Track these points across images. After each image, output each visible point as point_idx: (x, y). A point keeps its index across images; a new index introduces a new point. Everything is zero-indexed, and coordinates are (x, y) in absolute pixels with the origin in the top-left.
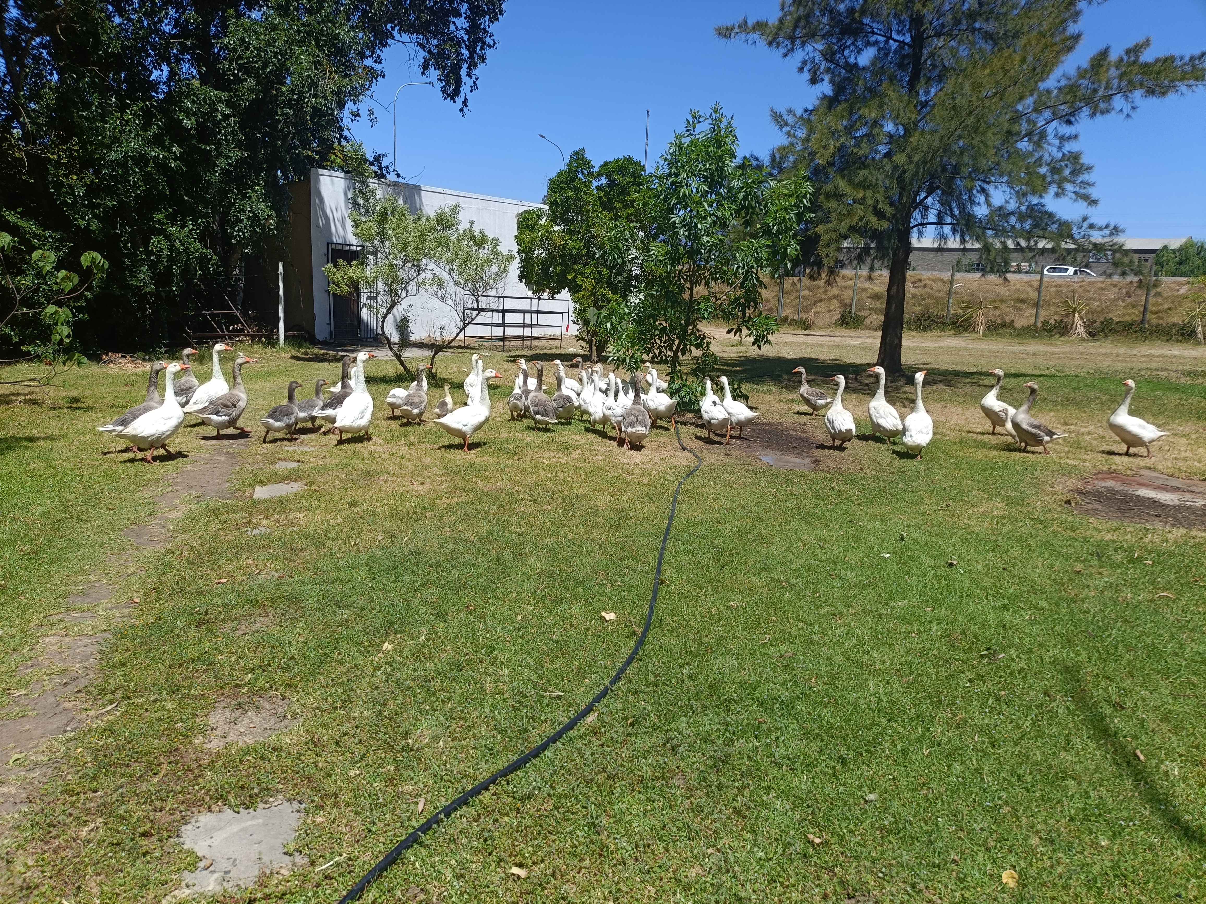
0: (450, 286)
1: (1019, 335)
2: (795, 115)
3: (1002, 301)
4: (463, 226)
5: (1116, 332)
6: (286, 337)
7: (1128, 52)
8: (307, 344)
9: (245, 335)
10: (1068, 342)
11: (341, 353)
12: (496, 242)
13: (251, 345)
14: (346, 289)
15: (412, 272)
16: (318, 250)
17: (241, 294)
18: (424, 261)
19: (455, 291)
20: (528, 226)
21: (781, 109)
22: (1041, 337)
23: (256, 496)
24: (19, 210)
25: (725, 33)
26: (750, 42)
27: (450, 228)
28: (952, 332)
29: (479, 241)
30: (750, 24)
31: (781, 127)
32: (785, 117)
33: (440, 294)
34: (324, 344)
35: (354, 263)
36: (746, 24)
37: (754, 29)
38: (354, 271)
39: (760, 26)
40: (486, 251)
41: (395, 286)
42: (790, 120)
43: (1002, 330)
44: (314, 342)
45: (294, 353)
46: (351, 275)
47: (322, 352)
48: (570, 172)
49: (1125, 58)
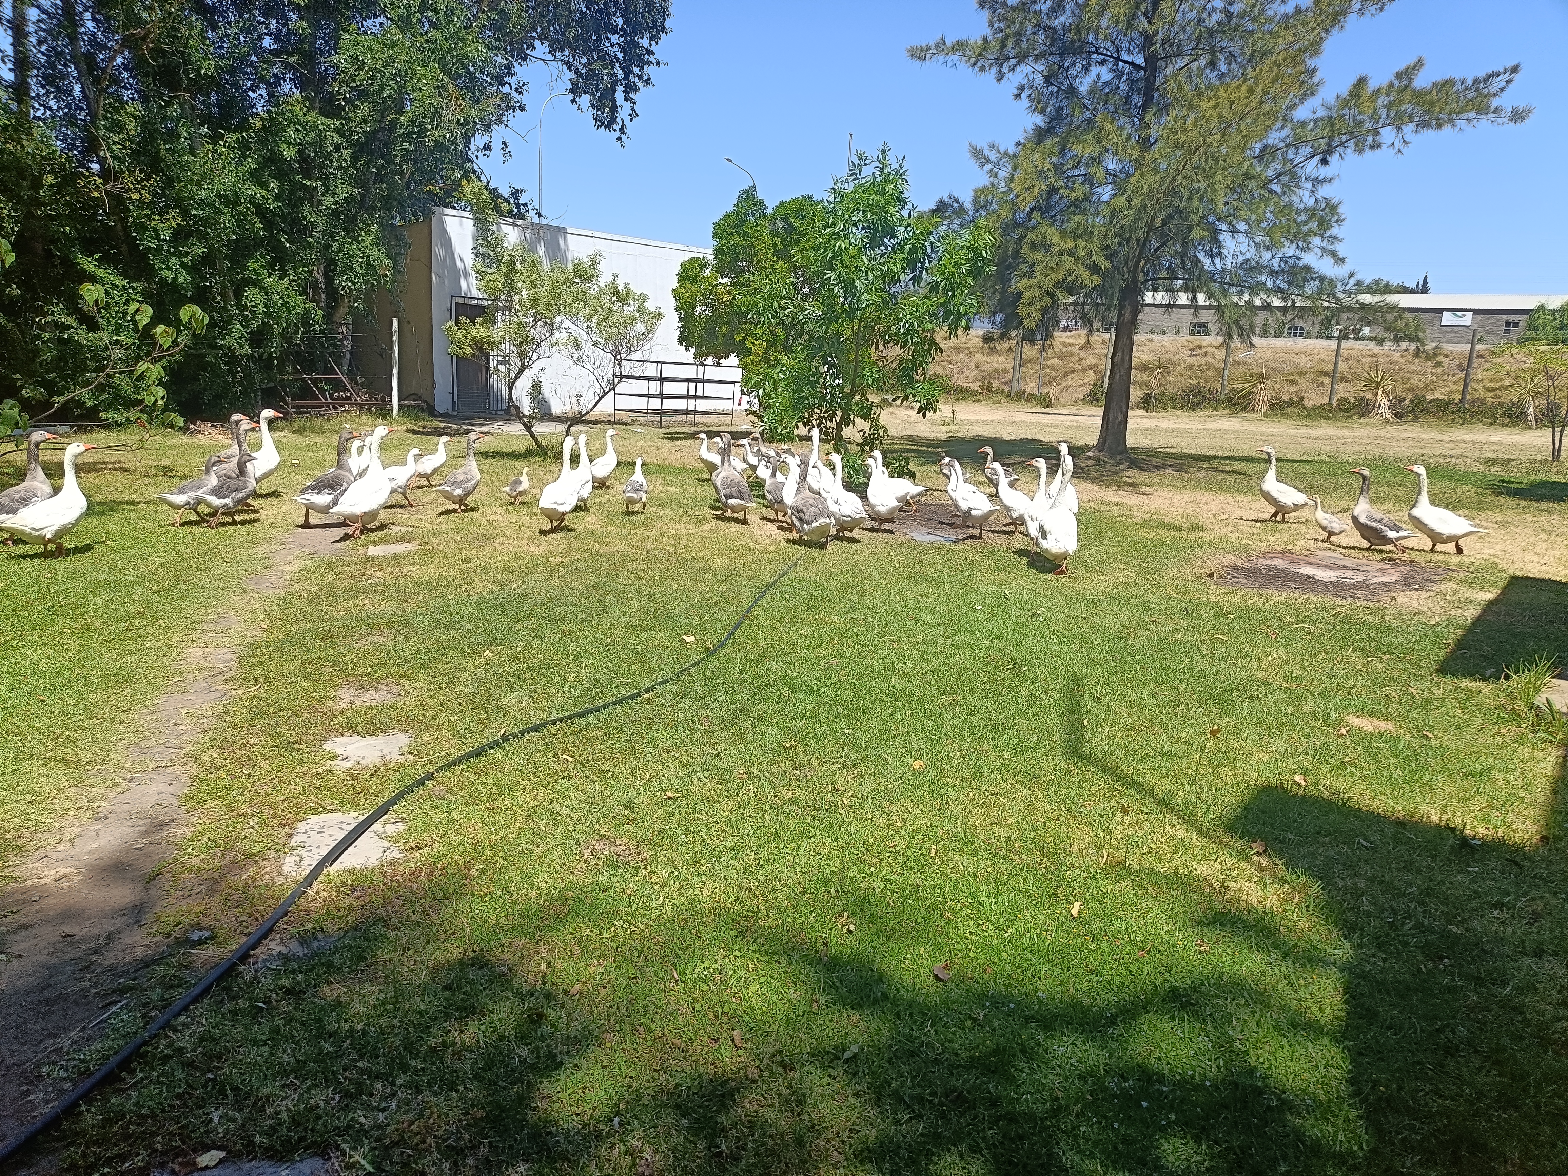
0: (588, 347)
1: (1308, 416)
2: (999, 151)
3: (1301, 374)
4: (604, 280)
5: (1429, 412)
6: (400, 407)
7: (1399, 76)
8: (425, 415)
9: (352, 404)
10: (1367, 425)
11: (465, 427)
12: (644, 298)
13: (359, 416)
14: (469, 350)
15: (545, 332)
16: (440, 305)
17: (348, 356)
18: (558, 319)
19: (594, 352)
20: (687, 278)
21: (982, 144)
22: (1335, 418)
23: (370, 553)
24: (97, 256)
25: (919, 54)
26: (950, 64)
27: (589, 280)
28: (1227, 411)
29: (622, 297)
30: (949, 43)
31: (982, 165)
32: (986, 152)
33: (576, 356)
34: (445, 416)
35: (479, 320)
36: (944, 44)
37: (953, 49)
38: (478, 331)
39: (960, 46)
40: (631, 309)
41: (526, 347)
42: (993, 157)
43: (1288, 410)
44: (432, 412)
45: (409, 426)
46: (475, 334)
47: (442, 425)
48: (737, 214)
49: (1396, 83)
